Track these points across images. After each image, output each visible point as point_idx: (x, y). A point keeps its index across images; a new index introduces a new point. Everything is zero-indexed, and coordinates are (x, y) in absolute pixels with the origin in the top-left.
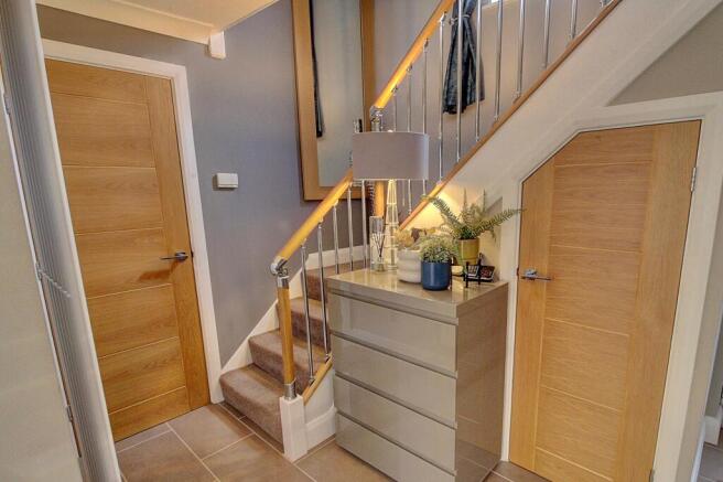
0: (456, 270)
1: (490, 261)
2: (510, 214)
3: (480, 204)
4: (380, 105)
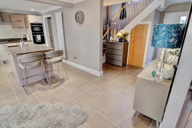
0: (123, 40)
1: (127, 40)
2: (129, 33)
3: (126, 33)
4: (113, 19)
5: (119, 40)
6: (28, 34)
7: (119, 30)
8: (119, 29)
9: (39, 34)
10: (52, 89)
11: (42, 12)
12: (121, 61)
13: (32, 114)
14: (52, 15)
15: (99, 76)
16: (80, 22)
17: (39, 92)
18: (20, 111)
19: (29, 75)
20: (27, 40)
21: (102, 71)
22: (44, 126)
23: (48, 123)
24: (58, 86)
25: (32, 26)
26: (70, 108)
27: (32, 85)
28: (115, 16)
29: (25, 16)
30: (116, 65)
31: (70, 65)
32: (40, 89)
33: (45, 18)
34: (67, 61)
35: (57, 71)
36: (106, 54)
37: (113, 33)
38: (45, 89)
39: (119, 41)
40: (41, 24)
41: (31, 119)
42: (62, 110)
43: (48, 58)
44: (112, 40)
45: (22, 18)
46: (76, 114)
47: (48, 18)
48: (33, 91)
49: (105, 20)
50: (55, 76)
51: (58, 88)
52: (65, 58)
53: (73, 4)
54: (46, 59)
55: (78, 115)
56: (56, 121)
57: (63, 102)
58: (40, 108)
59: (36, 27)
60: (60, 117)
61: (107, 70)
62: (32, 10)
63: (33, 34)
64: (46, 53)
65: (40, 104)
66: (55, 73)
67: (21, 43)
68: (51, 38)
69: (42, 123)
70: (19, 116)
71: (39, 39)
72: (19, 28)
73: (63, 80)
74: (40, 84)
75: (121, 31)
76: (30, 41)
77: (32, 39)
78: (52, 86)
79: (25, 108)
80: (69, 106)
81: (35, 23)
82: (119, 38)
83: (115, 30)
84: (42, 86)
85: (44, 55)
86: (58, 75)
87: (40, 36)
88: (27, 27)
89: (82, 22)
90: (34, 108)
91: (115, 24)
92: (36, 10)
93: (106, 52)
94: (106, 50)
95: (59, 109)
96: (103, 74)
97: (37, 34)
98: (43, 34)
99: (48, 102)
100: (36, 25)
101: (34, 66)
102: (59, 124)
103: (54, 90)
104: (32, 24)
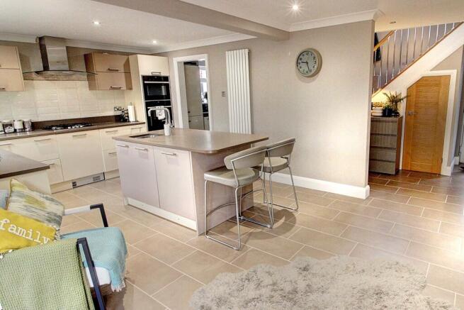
1: (398, 111)
3: (395, 95)
6: (131, 104)
11: (171, 47)
12: (393, 162)
15: (364, 198)
16: (311, 74)
20: (128, 121)
21: (368, 187)
25: (146, 82)
29: (126, 57)
33: (178, 62)
40: (166, 79)
45: (119, 63)
47: (186, 63)
50: (255, 205)
53: (289, 33)
63: (148, 105)
71: (160, 118)
72: (112, 88)
76: (137, 123)
77: (143, 119)
81: (154, 74)
82: (382, 108)
87: (163, 107)
88: (129, 87)
89: (315, 74)
97: (156, 104)
98: (169, 103)
100: (156, 80)
104: (145, 78)
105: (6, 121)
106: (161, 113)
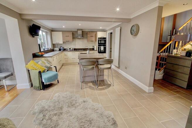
4: (180, 29)
5: (185, 53)
6: (95, 45)
7: (188, 42)
8: (188, 40)
9: (103, 46)
10: (99, 90)
11: (107, 28)
12: (186, 82)
13: (78, 104)
14: (113, 31)
15: (147, 92)
16: (134, 34)
17: (88, 89)
18: (73, 99)
19: (87, 75)
20: (94, 50)
21: (153, 88)
22: (81, 117)
23: (84, 116)
24: (103, 89)
26: (104, 112)
27: (86, 83)
28: (184, 26)
29: (96, 33)
30: (177, 85)
31: (120, 74)
32: (90, 87)
33: (109, 33)
34: (119, 70)
35: (107, 76)
36: (164, 70)
37: (178, 46)
38: (93, 89)
39: (185, 55)
40: (105, 38)
41: (75, 107)
42: (98, 111)
43: (100, 65)
44: (176, 53)
45: (94, 34)
46: (107, 120)
48: (86, 88)
49: (170, 31)
50: (105, 80)
51: (103, 91)
52: (118, 66)
53: (131, 19)
54: (98, 65)
55: (108, 123)
56: (89, 117)
57: (101, 104)
58: (84, 102)
59: (102, 41)
60: (94, 116)
61: (161, 87)
62: (101, 28)
63: (99, 46)
64: (100, 60)
65: (85, 99)
66: (105, 78)
67: (87, 52)
68: (111, 48)
69: (80, 114)
70: (71, 102)
71: (102, 49)
72: (91, 41)
73: (109, 85)
74: (92, 84)
75: (191, 43)
76: (96, 50)
77: (97, 50)
78: (99, 87)
79: (76, 98)
80: (104, 110)
81: (102, 37)
82: (186, 52)
83: (181, 42)
84: (92, 86)
85: (97, 61)
86: (107, 81)
87: (103, 47)
88: (96, 40)
89: (136, 35)
90: (81, 100)
91: (182, 34)
92: (104, 28)
93: (164, 67)
94: (165, 64)
95: (96, 109)
96: (154, 91)
97: (101, 46)
98: (105, 45)
99: (91, 99)
100: (102, 39)
101: (89, 69)
102: (90, 122)
103: (99, 91)
104: (99, 38)
105: (70, 48)
106: (102, 48)
